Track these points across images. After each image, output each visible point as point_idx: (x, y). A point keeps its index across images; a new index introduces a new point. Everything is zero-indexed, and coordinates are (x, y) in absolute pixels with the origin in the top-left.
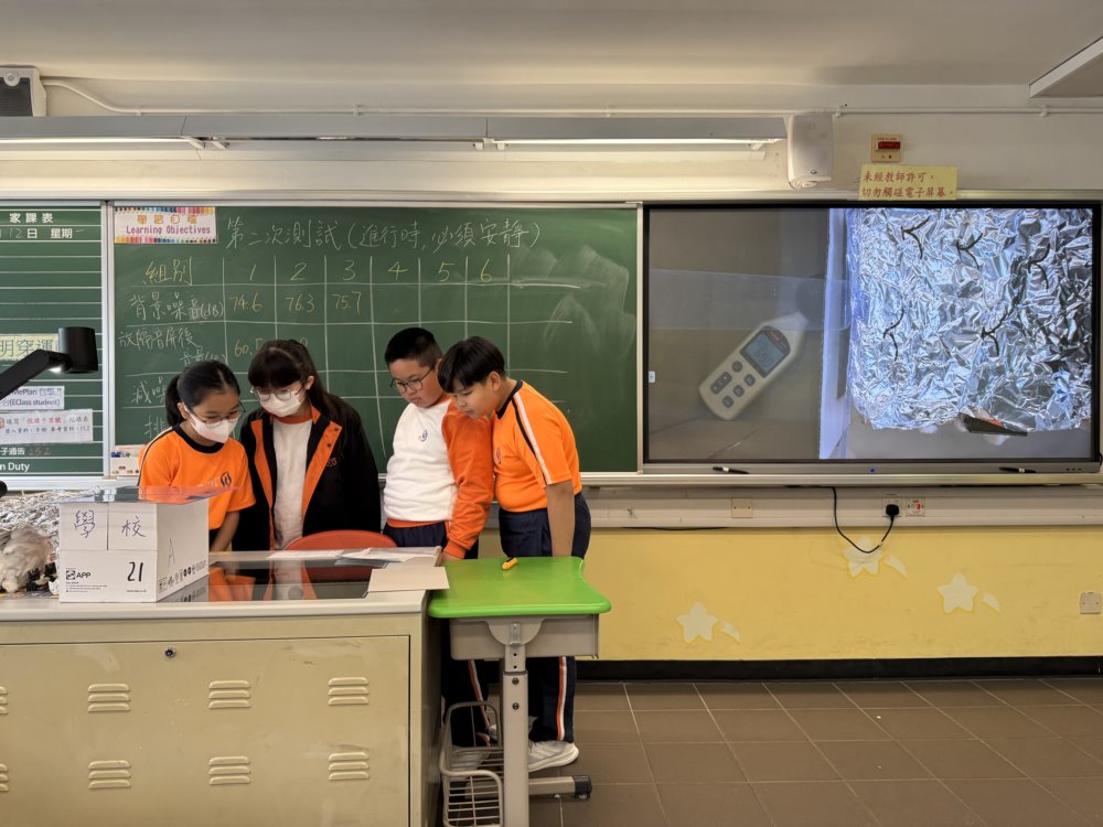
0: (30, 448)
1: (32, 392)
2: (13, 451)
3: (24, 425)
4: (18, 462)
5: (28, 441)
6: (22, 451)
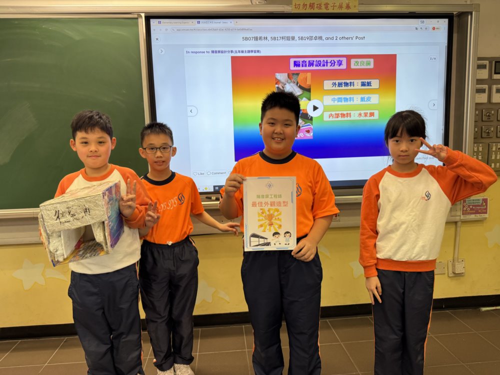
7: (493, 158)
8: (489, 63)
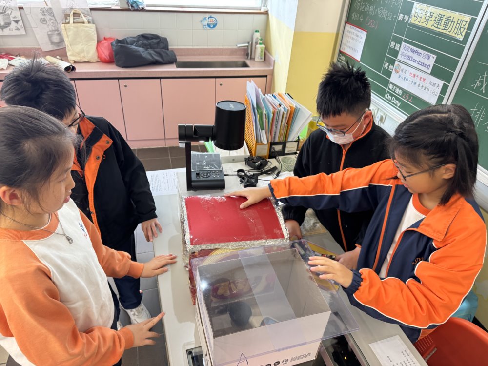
0: (405, 92)
1: (419, 54)
2: (397, 91)
3: (408, 75)
4: (397, 99)
5: (405, 88)
6: (400, 93)
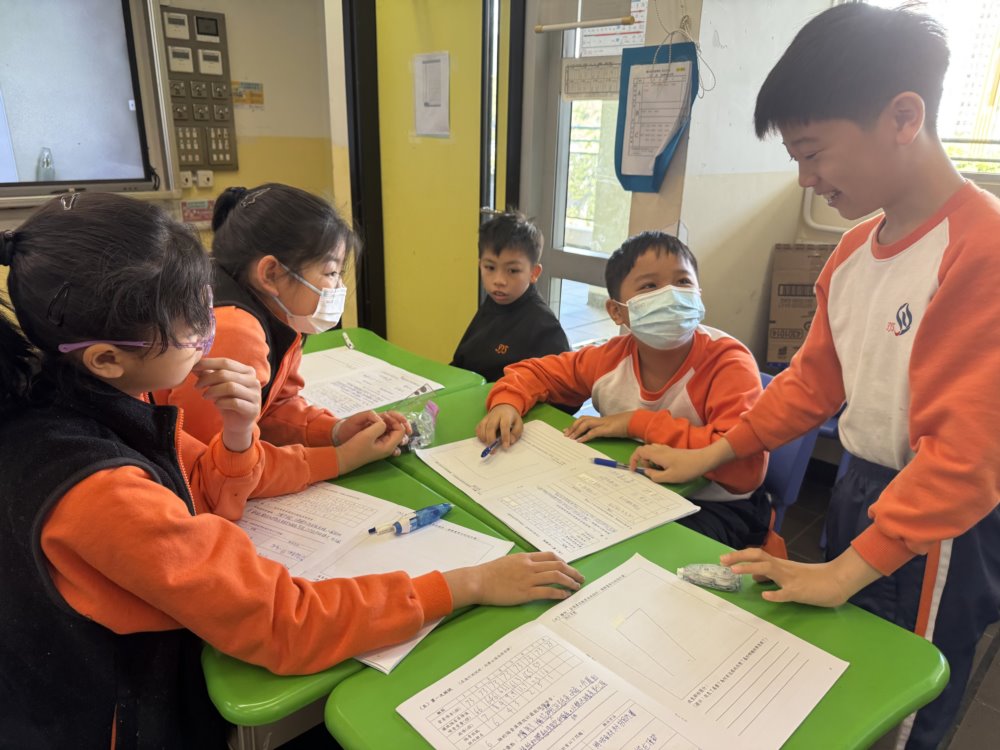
7: (214, 147)
8: (189, 17)
